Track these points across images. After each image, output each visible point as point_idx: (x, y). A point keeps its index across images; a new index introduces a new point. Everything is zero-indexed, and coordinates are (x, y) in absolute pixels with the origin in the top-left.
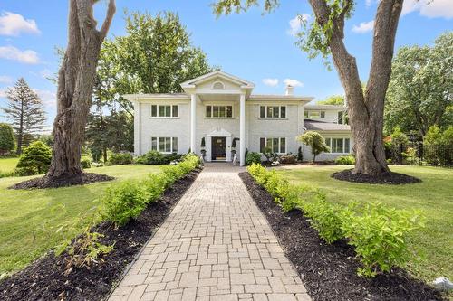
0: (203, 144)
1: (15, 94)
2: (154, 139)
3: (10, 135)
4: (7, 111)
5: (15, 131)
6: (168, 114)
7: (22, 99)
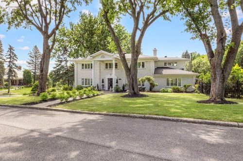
0: (103, 82)
1: (33, 55)
2: (83, 79)
3: (30, 76)
4: (30, 64)
5: (32, 73)
6: (89, 68)
7: (36, 56)
